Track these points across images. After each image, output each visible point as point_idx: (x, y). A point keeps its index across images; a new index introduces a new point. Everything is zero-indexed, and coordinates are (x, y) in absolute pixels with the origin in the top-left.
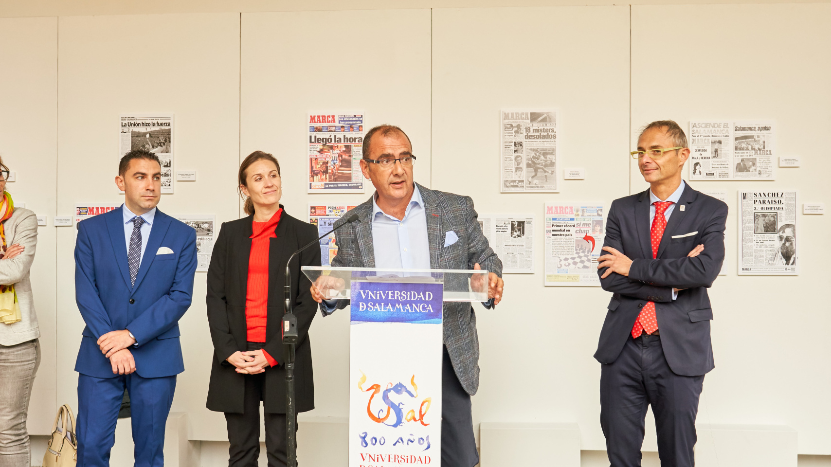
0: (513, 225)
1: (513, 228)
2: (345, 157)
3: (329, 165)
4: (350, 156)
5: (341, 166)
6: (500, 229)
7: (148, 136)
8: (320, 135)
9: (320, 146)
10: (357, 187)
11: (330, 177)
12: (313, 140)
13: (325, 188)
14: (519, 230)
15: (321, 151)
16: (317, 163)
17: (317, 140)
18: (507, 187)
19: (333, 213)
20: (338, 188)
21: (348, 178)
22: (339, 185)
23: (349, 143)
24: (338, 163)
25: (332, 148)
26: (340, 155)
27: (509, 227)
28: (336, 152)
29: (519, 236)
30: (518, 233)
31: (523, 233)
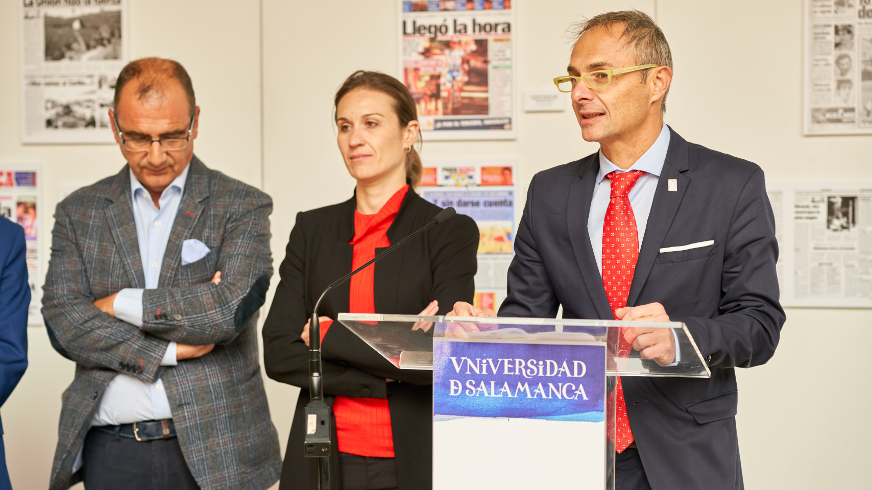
0: (831, 205)
1: (831, 211)
2: (476, 63)
3: (442, 80)
4: (486, 62)
5: (467, 83)
6: (802, 212)
7: (76, 25)
8: (424, 19)
9: (423, 42)
10: (501, 127)
11: (445, 107)
12: (410, 29)
13: (436, 129)
14: (845, 214)
15: (427, 53)
16: (418, 78)
17: (417, 30)
18: (819, 122)
19: (451, 181)
20: (461, 128)
21: (482, 108)
22: (464, 124)
23: (482, 36)
24: (462, 77)
25: (448, 45)
26: (465, 61)
27: (823, 208)
28: (457, 54)
29: (843, 228)
30: (843, 221)
31: (854, 222)
